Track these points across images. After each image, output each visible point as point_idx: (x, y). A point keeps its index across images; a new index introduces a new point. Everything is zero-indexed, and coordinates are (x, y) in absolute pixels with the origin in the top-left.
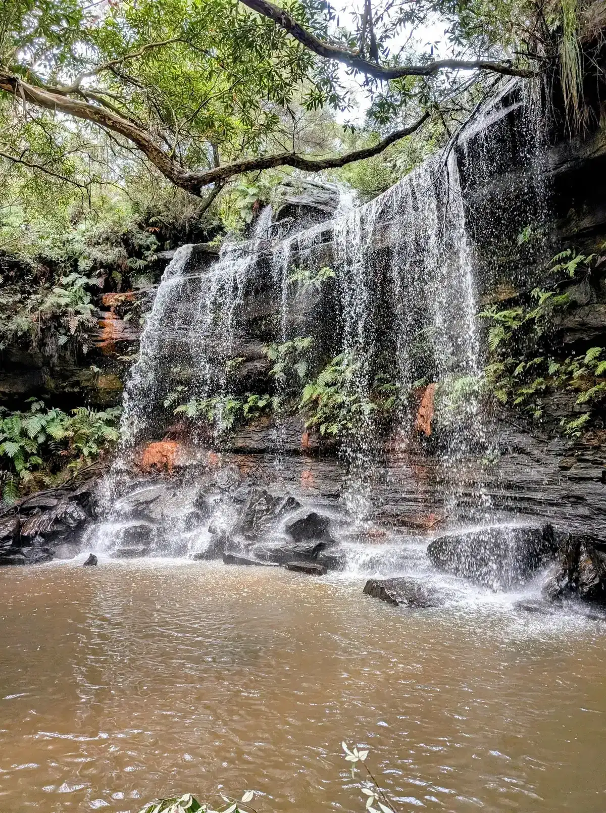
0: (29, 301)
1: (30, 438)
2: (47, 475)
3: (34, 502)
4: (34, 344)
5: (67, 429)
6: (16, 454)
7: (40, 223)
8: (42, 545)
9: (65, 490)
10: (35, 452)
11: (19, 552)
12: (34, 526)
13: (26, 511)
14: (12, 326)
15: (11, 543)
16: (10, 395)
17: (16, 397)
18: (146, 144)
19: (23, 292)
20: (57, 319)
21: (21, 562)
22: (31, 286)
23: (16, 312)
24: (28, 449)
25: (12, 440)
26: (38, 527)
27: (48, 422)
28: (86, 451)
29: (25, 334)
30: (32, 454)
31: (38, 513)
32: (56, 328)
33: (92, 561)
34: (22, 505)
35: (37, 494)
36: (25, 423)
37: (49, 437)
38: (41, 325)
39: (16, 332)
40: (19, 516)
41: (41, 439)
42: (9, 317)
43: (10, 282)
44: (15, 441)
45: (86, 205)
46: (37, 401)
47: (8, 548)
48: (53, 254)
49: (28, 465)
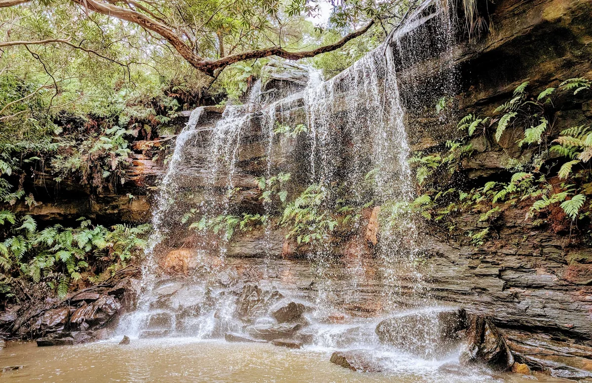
0: (82, 146)
1: (79, 248)
2: (91, 275)
3: (81, 297)
4: (84, 178)
5: (108, 241)
6: (68, 260)
7: (92, 90)
8: (87, 329)
9: (106, 287)
10: (83, 258)
11: (69, 335)
12: (81, 314)
13: (75, 303)
14: (68, 165)
15: (62, 328)
16: (65, 216)
17: (70, 217)
18: (175, 40)
19: (77, 140)
20: (102, 159)
21: (71, 343)
22: (84, 136)
23: (71, 154)
24: (77, 256)
25: (65, 249)
26: (84, 315)
27: (93, 236)
28: (122, 257)
29: (77, 170)
30: (81, 260)
31: (83, 305)
32: (101, 166)
33: (126, 341)
34: (72, 299)
35: (84, 290)
36: (76, 237)
37: (94, 247)
38: (90, 164)
39: (71, 169)
40: (69, 307)
41: (88, 249)
42: (65, 158)
43: (67, 133)
44: (68, 250)
45: (127, 77)
46: (85, 220)
47: (60, 332)
48: (101, 112)
49: (77, 268)
